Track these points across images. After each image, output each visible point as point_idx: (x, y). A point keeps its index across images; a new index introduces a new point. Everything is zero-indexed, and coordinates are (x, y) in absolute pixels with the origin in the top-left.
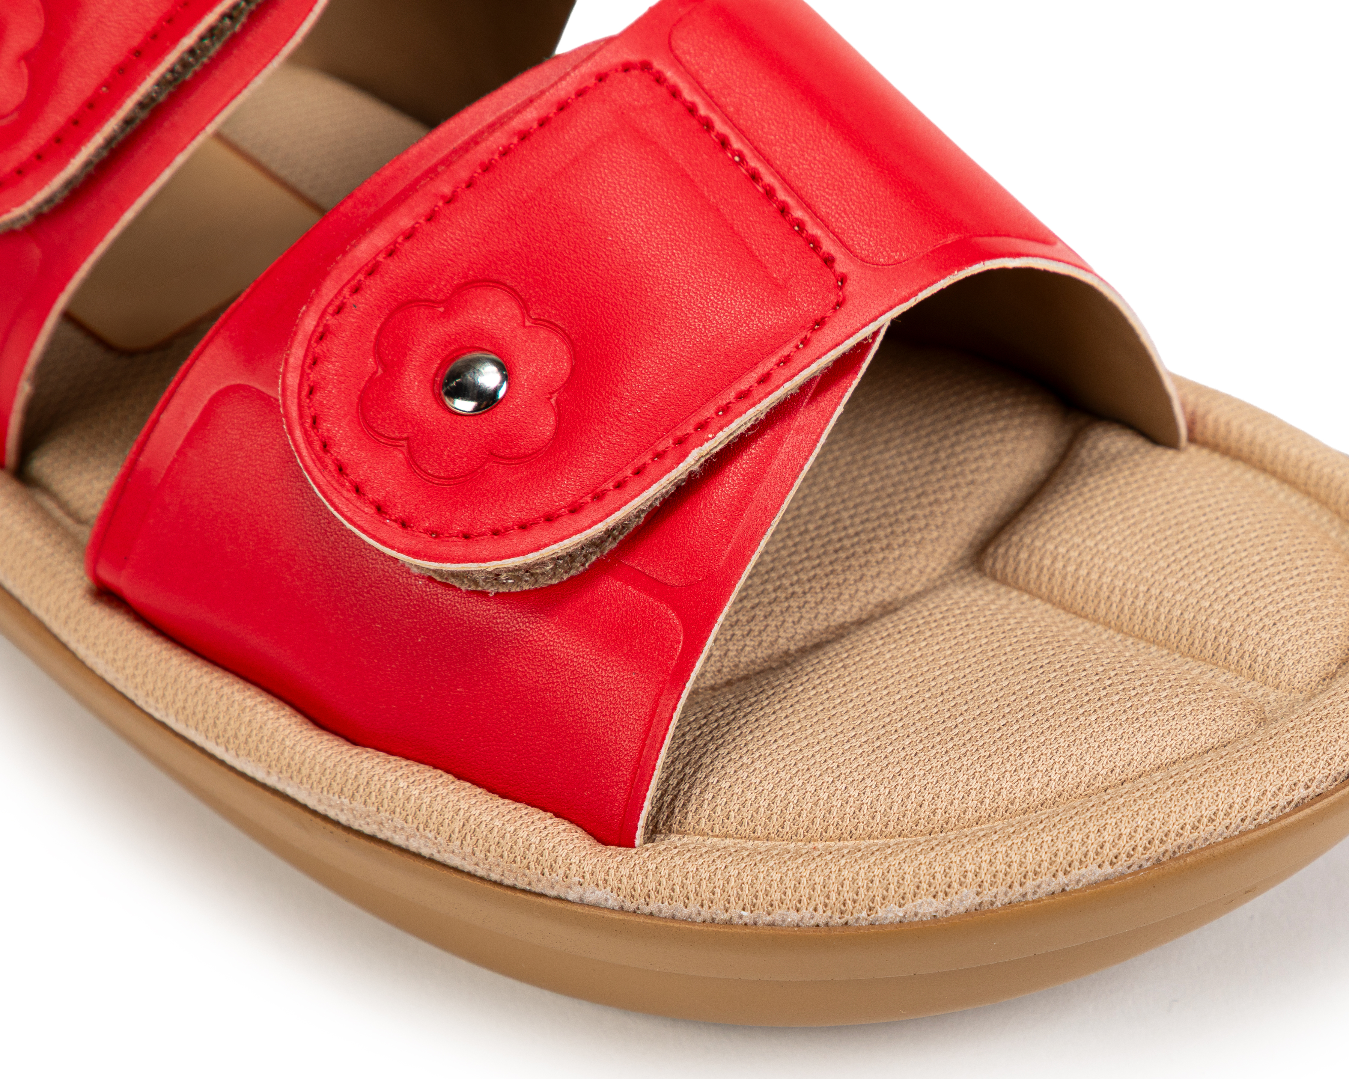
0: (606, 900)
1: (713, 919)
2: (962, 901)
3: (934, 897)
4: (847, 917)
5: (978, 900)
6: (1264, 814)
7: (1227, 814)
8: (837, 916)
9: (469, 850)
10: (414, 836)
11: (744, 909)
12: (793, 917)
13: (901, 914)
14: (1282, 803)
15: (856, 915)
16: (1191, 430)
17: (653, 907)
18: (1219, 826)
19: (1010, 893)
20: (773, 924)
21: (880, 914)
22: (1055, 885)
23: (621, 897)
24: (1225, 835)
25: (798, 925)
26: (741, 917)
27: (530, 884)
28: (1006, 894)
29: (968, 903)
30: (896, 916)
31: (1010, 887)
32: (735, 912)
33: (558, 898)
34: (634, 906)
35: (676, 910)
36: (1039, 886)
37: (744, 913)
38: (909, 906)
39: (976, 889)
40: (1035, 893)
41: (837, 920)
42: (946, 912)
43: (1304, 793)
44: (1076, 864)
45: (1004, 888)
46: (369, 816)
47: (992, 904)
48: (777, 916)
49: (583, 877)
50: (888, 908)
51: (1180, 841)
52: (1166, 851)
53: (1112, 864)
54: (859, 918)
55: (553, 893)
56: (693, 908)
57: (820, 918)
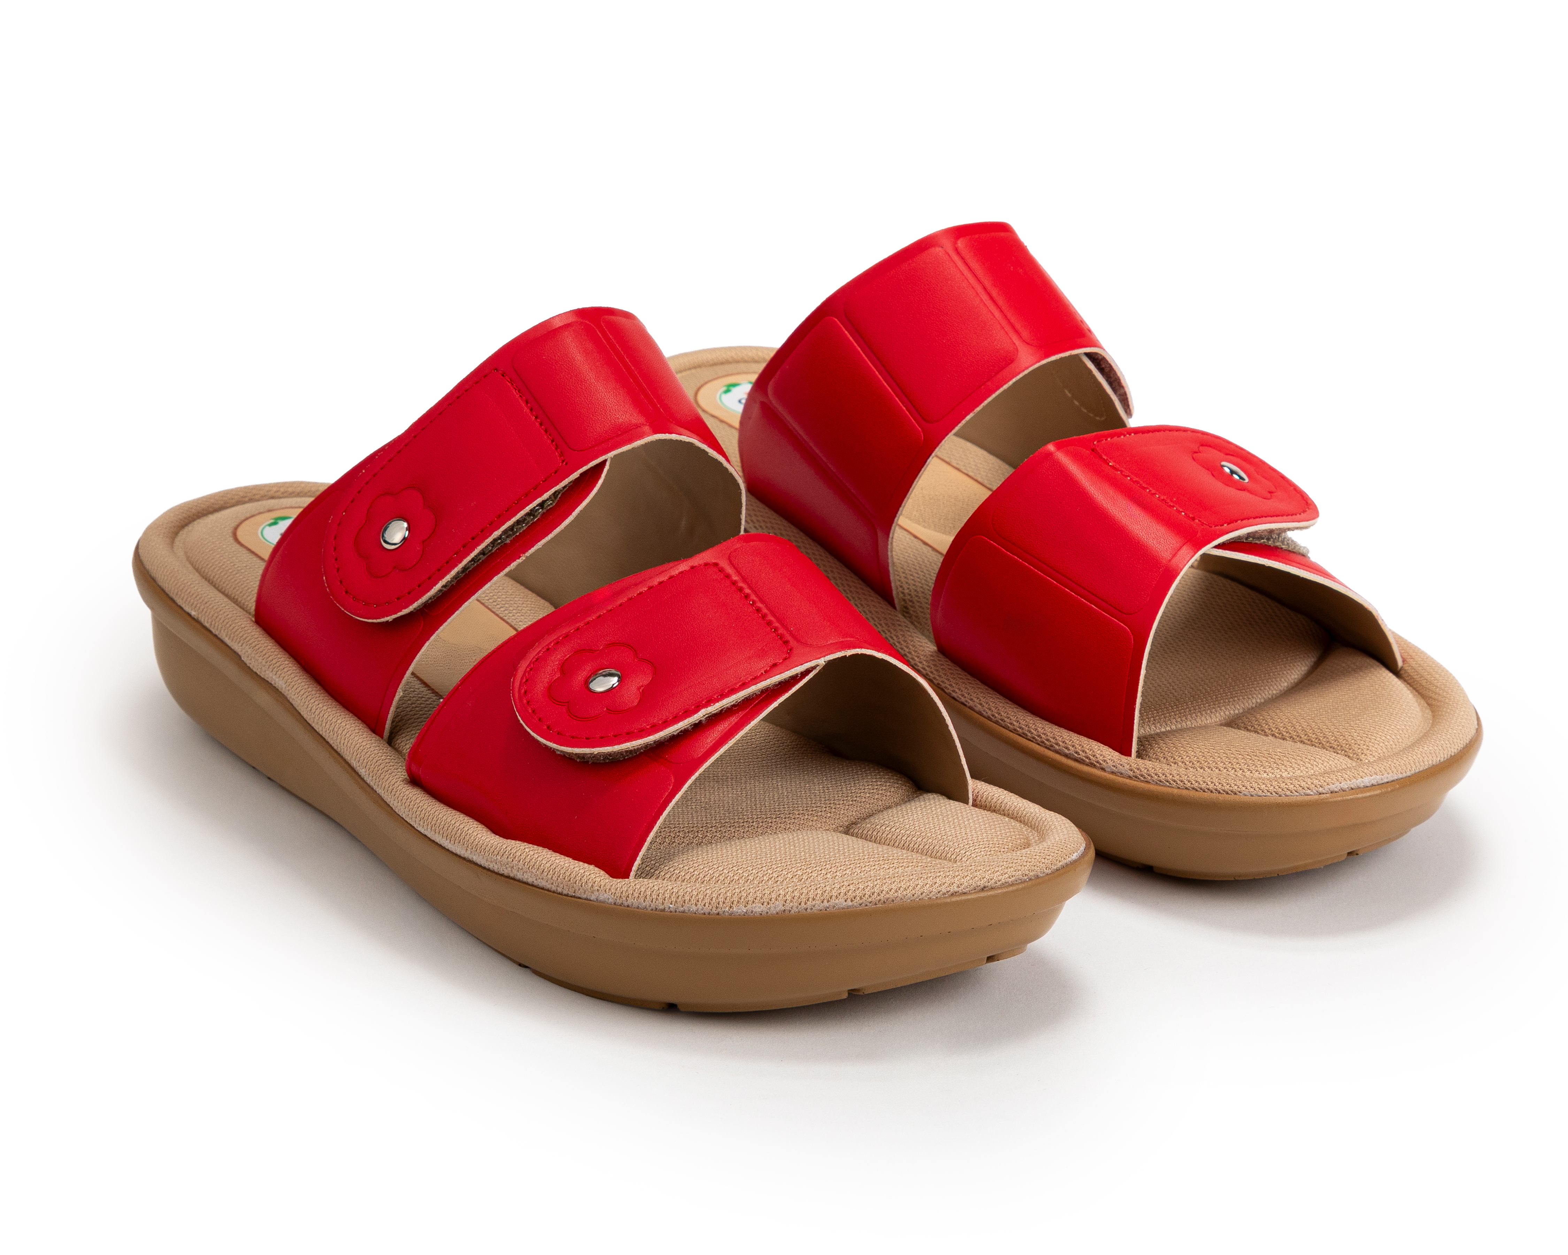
0: (609, 899)
1: (656, 909)
2: (775, 908)
3: (763, 904)
4: (719, 910)
5: (783, 908)
6: (933, 893)
7: (914, 888)
8: (714, 909)
9: (550, 877)
10: (526, 872)
11: (671, 904)
12: (694, 908)
13: (745, 911)
14: (944, 891)
15: (723, 909)
16: (974, 800)
17: (629, 902)
18: (909, 894)
19: (800, 907)
20: (684, 912)
21: (735, 910)
22: (822, 906)
23: (616, 897)
24: (912, 899)
25: (695, 913)
26: (670, 907)
27: (574, 892)
28: (797, 907)
29: (778, 909)
30: (743, 911)
31: (800, 904)
32: (667, 904)
33: (586, 899)
34: (621, 902)
35: (640, 904)
36: (814, 906)
37: (671, 906)
38: (749, 906)
39: (782, 902)
40: (812, 909)
41: (714, 911)
42: (767, 913)
43: (956, 889)
44: (834, 898)
45: (796, 904)
46: (508, 864)
47: (790, 911)
48: (686, 908)
49: (600, 887)
50: (739, 907)
51: (888, 896)
52: (880, 900)
53: (852, 901)
54: (724, 911)
55: (585, 896)
56: (647, 903)
57: (707, 909)
